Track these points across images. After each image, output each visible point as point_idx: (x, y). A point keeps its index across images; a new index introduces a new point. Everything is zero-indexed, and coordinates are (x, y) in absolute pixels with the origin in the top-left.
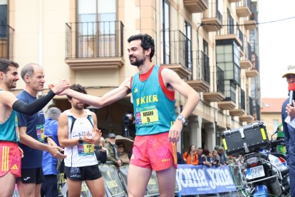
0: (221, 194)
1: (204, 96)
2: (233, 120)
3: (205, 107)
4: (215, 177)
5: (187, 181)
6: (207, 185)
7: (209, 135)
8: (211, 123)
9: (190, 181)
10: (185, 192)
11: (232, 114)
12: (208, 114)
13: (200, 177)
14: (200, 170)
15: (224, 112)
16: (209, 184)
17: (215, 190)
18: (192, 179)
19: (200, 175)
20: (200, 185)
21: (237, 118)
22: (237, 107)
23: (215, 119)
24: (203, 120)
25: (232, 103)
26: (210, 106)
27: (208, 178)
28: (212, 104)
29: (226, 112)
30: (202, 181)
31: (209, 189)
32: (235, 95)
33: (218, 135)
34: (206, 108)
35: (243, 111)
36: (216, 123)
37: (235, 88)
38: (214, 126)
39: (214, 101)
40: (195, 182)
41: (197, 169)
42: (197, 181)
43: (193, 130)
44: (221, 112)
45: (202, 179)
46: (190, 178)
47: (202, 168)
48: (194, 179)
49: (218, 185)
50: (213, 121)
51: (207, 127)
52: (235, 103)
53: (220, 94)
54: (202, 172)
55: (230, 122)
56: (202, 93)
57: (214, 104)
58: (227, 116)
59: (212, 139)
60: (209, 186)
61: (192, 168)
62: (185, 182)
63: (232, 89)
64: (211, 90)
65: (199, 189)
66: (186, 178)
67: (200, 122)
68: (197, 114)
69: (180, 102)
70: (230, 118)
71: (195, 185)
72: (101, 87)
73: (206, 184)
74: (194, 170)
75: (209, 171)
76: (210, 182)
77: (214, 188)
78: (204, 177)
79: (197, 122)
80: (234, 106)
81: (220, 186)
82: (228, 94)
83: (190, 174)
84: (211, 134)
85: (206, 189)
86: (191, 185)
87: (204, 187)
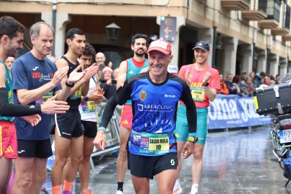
0: (253, 127)
1: (243, 15)
2: (274, 39)
4: (248, 108)
5: (215, 113)
6: (238, 117)
7: (245, 58)
8: (249, 45)
9: (220, 113)
10: (213, 126)
11: (274, 34)
12: (246, 34)
13: (230, 109)
14: (231, 101)
15: (265, 31)
16: (240, 116)
17: (247, 123)
18: (222, 111)
19: (231, 106)
20: (230, 117)
21: (279, 38)
22: (280, 25)
23: (253, 40)
24: (239, 41)
25: (275, 22)
26: (248, 26)
27: (240, 109)
28: (251, 23)
29: (267, 31)
30: (233, 114)
31: (240, 122)
32: (279, 12)
33: (256, 58)
34: (244, 28)
35: (287, 30)
36: (254, 44)
37: (280, 4)
38: (252, 48)
39: (254, 20)
40: (224, 114)
41: (228, 99)
42: (227, 113)
43: (227, 53)
44: (261, 32)
45: (233, 110)
46: (219, 109)
47: (233, 98)
48: (224, 111)
49: (250, 117)
50: (250, 42)
51: (243, 48)
52: (278, 21)
53: (261, 12)
54: (233, 102)
55: (271, 42)
56: (240, 12)
57: (254, 23)
58: (268, 35)
59: (248, 62)
60: (241, 118)
61: (222, 99)
62: (213, 115)
63: (277, 6)
64: (252, 7)
65: (228, 122)
66: (215, 109)
67: (236, 44)
68: (232, 36)
69: (214, 22)
70: (272, 37)
71: (225, 117)
72: (124, 4)
73: (237, 116)
74: (225, 101)
75: (242, 101)
76: (242, 114)
77: (246, 120)
78: (235, 108)
79: (233, 44)
80: (277, 26)
81: (253, 119)
82: (270, 12)
83: (220, 105)
84: (248, 57)
85: (237, 122)
86: (220, 118)
87: (234, 120)
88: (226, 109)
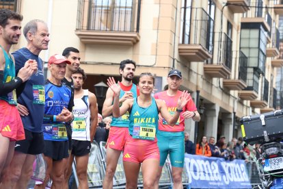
1: (224, 83)
2: (253, 111)
3: (225, 95)
4: (230, 172)
5: (198, 174)
7: (226, 126)
8: (230, 113)
9: (202, 174)
10: (196, 185)
11: (253, 106)
12: (227, 103)
13: (212, 171)
14: (213, 163)
15: (245, 102)
16: (222, 178)
17: (228, 186)
18: (204, 172)
19: (213, 168)
20: (212, 178)
21: (258, 110)
22: (259, 98)
23: (234, 109)
24: (221, 108)
25: (254, 92)
26: (229, 95)
27: (222, 172)
28: (232, 92)
29: (247, 103)
30: (215, 175)
31: (222, 184)
32: (258, 84)
33: (236, 127)
34: (225, 97)
35: (265, 102)
36: (234, 113)
37: (259, 77)
38: (232, 117)
39: (235, 89)
40: (207, 175)
41: (210, 161)
42: (209, 174)
43: (209, 119)
44: (241, 102)
45: (215, 172)
46: (202, 170)
47: (215, 161)
48: (207, 172)
49: (232, 180)
50: (231, 111)
51: (224, 116)
52: (258, 93)
53: (241, 81)
54: (215, 164)
55: (250, 113)
56: (221, 80)
57: (234, 93)
58: (247, 107)
59: (229, 130)
60: (223, 181)
61: (205, 160)
62: (196, 175)
63: (256, 78)
64: (232, 77)
65: (210, 183)
66: (198, 170)
67: (217, 110)
68: (214, 102)
69: (197, 86)
70: (251, 109)
71: (207, 178)
72: (112, 64)
73: (219, 178)
74: (207, 162)
75: (223, 164)
76: (224, 176)
77: (227, 183)
78: (217, 170)
79: (215, 110)
80: (256, 97)
81: (234, 182)
82: (250, 83)
83: (203, 165)
84: (229, 125)
85: (219, 184)
86: (203, 178)
87: (216, 182)
88: (208, 170)
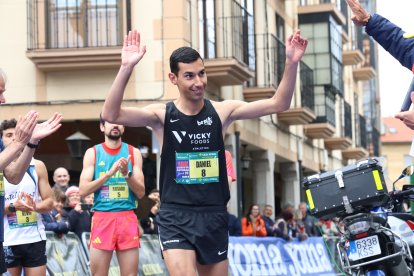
2: (330, 156)
3: (280, 133)
4: (299, 258)
5: (248, 266)
6: (285, 272)
7: (288, 184)
8: (292, 163)
9: (255, 266)
11: (329, 147)
12: (286, 146)
13: (271, 259)
14: (271, 247)
15: (315, 142)
16: (288, 270)
18: (258, 263)
19: (272, 255)
20: (272, 272)
21: (337, 154)
22: (338, 133)
23: (298, 156)
24: (277, 157)
25: (328, 126)
26: (288, 133)
27: (287, 260)
28: (293, 129)
29: (319, 143)
30: (276, 266)
32: (334, 112)
34: (282, 136)
35: (348, 139)
36: (300, 162)
37: (334, 100)
38: (297, 168)
39: (297, 123)
40: (263, 267)
41: (266, 244)
42: (266, 265)
43: (259, 176)
44: (309, 143)
45: (275, 261)
46: (254, 260)
47: (274, 243)
48: (262, 262)
49: (304, 272)
50: (294, 159)
51: (284, 170)
52: (334, 126)
53: (306, 110)
54: (275, 249)
55: (326, 160)
57: (296, 129)
58: (320, 150)
59: (293, 190)
60: (289, 273)
61: (258, 243)
62: (245, 269)
63: (329, 102)
66: (248, 260)
67: (272, 160)
68: (265, 148)
69: (235, 125)
70: (326, 152)
71: (264, 273)
73: (283, 270)
74: (262, 247)
75: (288, 247)
76: (291, 267)
78: (279, 258)
79: (267, 161)
80: (333, 133)
81: (308, 274)
82: (320, 111)
83: (255, 253)
84: (292, 182)
88: (264, 259)
